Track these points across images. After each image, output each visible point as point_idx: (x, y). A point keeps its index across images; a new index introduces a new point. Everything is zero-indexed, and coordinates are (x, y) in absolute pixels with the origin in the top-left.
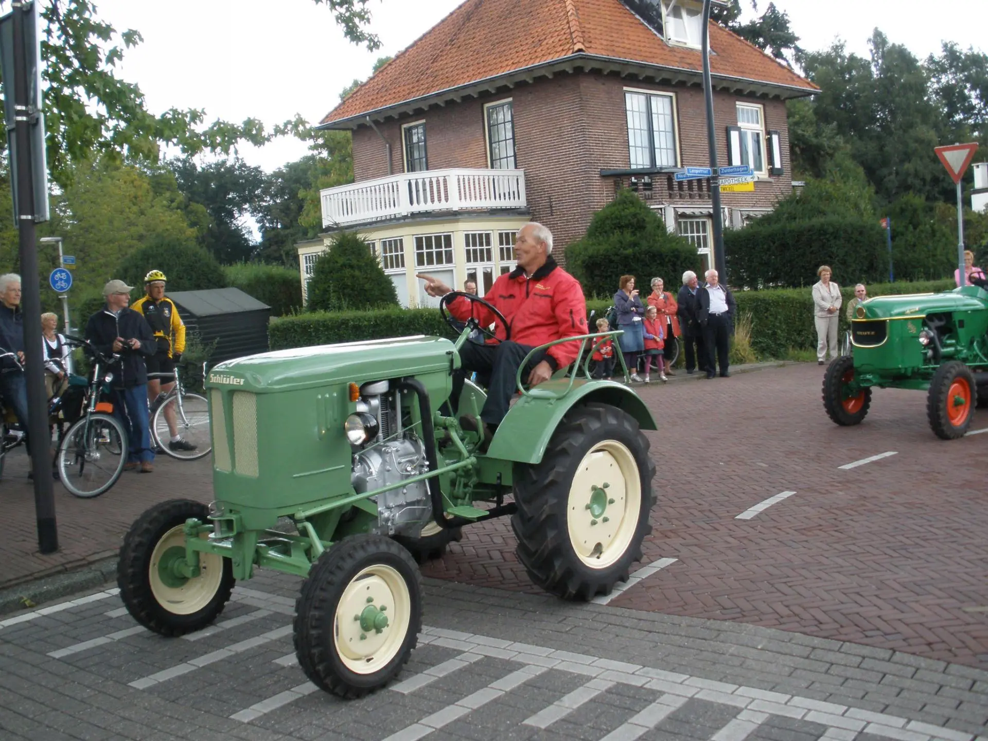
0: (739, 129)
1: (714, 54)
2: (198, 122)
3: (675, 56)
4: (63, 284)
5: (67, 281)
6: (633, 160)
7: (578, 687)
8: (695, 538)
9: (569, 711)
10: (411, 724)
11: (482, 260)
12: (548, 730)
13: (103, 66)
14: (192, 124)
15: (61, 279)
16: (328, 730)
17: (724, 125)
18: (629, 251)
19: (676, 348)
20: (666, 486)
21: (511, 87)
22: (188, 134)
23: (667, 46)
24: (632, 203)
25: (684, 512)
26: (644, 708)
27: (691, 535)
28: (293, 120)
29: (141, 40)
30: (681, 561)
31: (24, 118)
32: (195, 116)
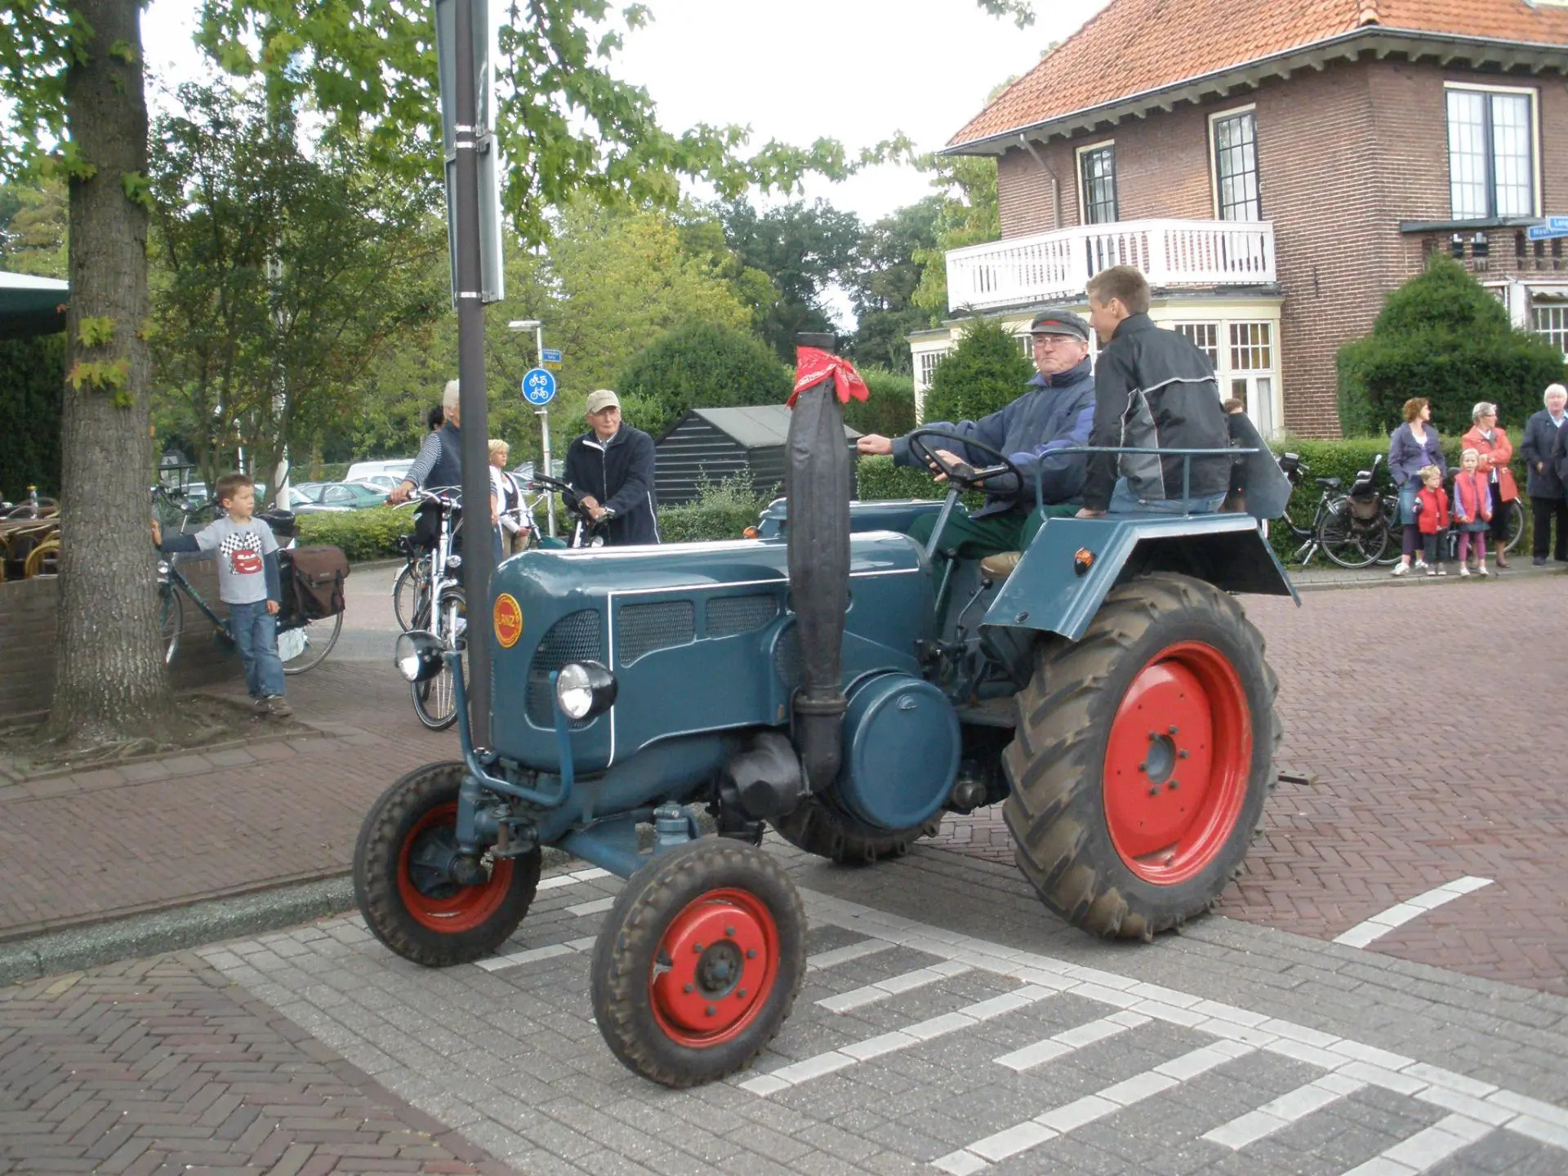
2: (740, 143)
3: (1540, 24)
4: (543, 393)
5: (548, 388)
6: (1456, 206)
7: (1301, 1085)
8: (1528, 847)
9: (1282, 1124)
10: (1022, 1121)
12: (1243, 1153)
13: (592, 61)
14: (732, 147)
15: (539, 386)
16: (889, 1121)
18: (1444, 359)
19: (1518, 521)
20: (1483, 754)
21: (1254, 85)
22: (725, 163)
23: (1527, 6)
24: (1451, 277)
25: (1509, 799)
26: (1412, 1133)
27: (1520, 840)
28: (892, 139)
29: (652, 19)
30: (1500, 884)
31: (469, 145)
32: (736, 136)
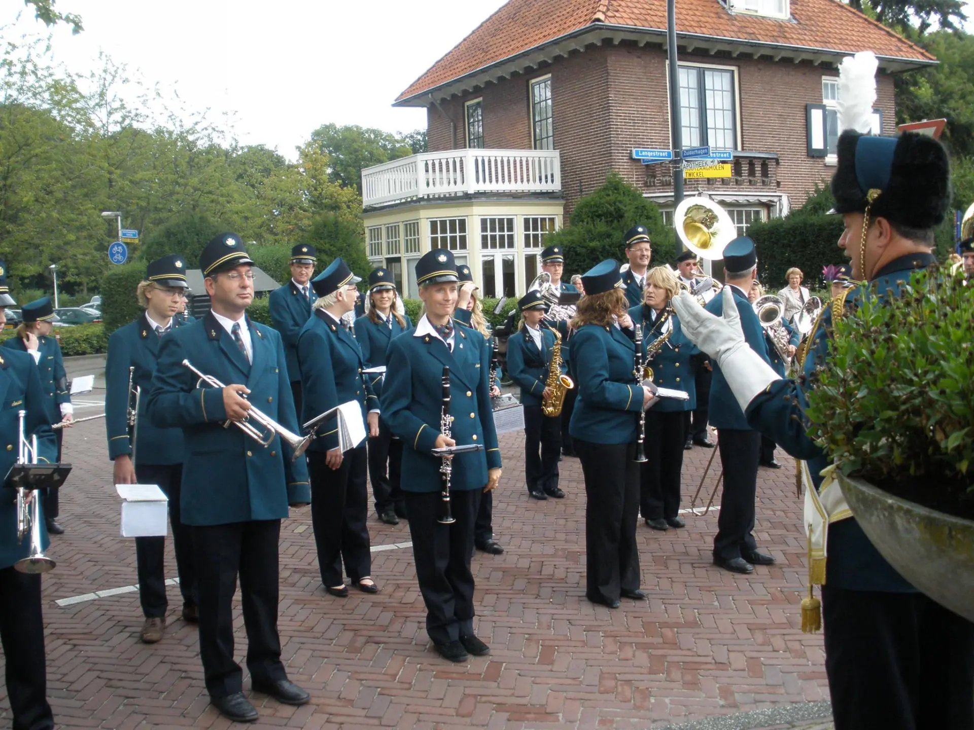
0: (823, 107)
1: (795, 22)
3: (734, 25)
4: (120, 257)
5: (123, 254)
11: (502, 246)
15: (118, 252)
17: (804, 103)
21: (549, 62)
23: (728, 14)
